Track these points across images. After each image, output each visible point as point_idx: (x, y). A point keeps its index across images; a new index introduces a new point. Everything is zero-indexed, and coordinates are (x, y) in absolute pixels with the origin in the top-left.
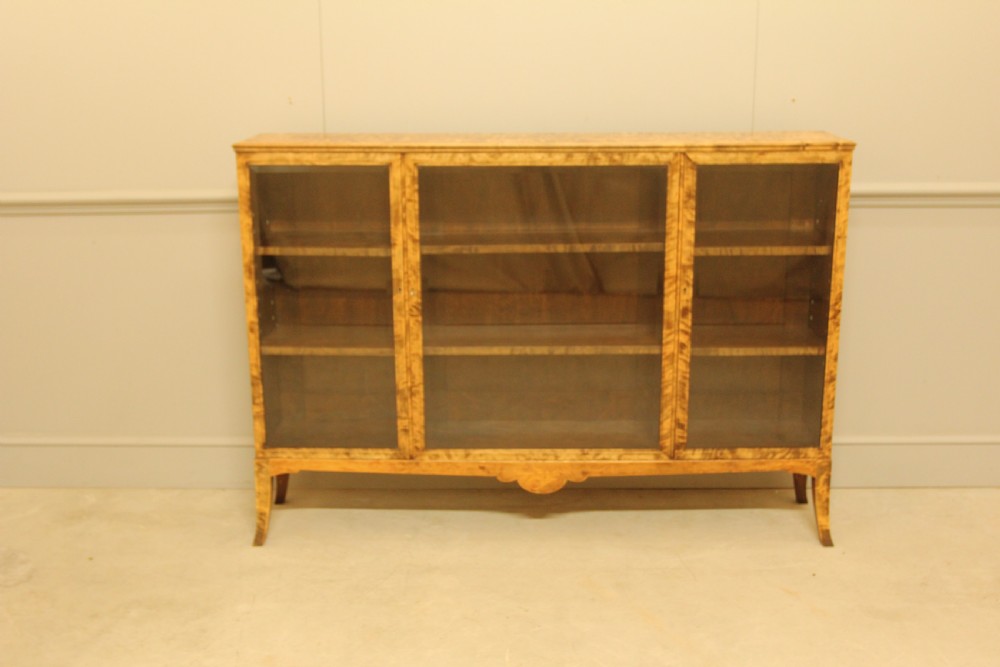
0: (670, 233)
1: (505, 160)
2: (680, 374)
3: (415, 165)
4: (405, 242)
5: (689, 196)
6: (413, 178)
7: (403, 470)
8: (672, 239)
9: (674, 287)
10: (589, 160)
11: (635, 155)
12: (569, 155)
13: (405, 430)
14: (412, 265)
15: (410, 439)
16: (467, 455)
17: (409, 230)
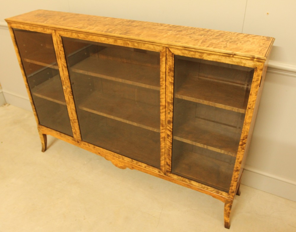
1: (91, 38)
2: (168, 146)
3: (60, 35)
4: (62, 67)
5: (170, 70)
6: (60, 41)
8: (163, 89)
9: (164, 110)
11: (144, 45)
12: (116, 41)
13: (75, 133)
14: (66, 76)
15: (76, 136)
16: (94, 147)
17: (62, 62)
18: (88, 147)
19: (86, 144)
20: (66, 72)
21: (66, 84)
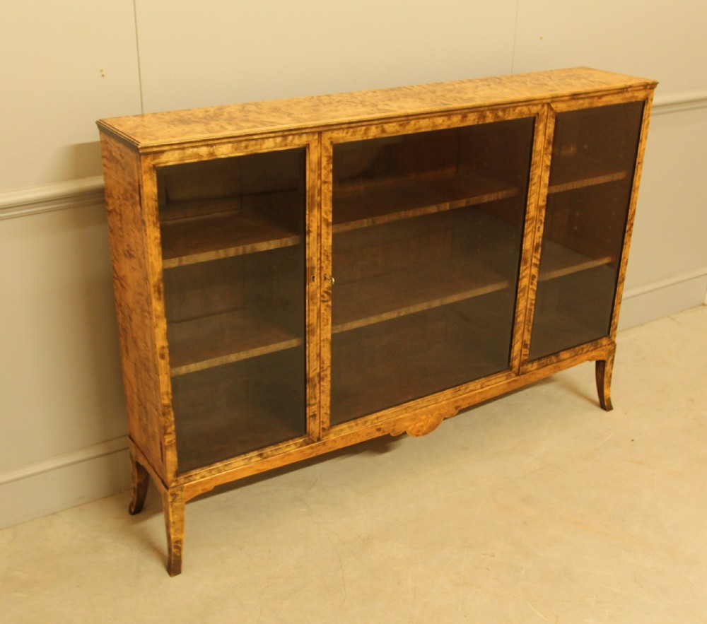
0: (532, 179)
2: (529, 303)
3: (331, 142)
4: (319, 228)
5: (548, 143)
6: (329, 157)
7: (311, 453)
8: (534, 184)
9: (531, 227)
10: (479, 119)
13: (314, 416)
14: (325, 250)
15: (317, 422)
16: (366, 422)
17: (323, 214)
18: (349, 435)
19: (341, 430)
20: (327, 239)
21: (320, 274)
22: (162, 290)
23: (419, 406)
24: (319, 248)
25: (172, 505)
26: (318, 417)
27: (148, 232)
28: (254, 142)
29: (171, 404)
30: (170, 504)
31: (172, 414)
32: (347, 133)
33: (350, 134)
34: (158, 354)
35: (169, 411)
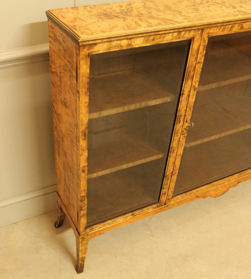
3: (208, 36)
4: (190, 91)
6: (204, 46)
13: (165, 193)
14: (190, 105)
15: (166, 196)
16: (191, 193)
17: (193, 83)
18: (181, 201)
19: (178, 199)
20: (193, 98)
21: (184, 119)
22: (87, 134)
23: (219, 184)
24: (187, 103)
25: (81, 243)
26: (167, 194)
27: (81, 99)
28: (159, 36)
29: (86, 195)
30: (80, 242)
31: (86, 200)
32: (219, 29)
33: (221, 30)
34: (81, 170)
35: (85, 199)
